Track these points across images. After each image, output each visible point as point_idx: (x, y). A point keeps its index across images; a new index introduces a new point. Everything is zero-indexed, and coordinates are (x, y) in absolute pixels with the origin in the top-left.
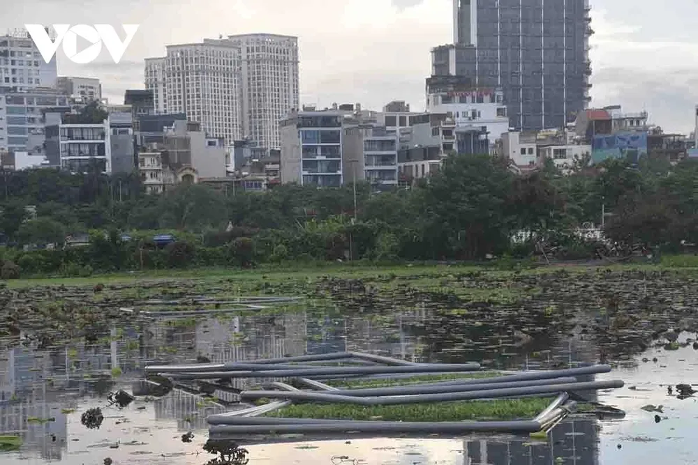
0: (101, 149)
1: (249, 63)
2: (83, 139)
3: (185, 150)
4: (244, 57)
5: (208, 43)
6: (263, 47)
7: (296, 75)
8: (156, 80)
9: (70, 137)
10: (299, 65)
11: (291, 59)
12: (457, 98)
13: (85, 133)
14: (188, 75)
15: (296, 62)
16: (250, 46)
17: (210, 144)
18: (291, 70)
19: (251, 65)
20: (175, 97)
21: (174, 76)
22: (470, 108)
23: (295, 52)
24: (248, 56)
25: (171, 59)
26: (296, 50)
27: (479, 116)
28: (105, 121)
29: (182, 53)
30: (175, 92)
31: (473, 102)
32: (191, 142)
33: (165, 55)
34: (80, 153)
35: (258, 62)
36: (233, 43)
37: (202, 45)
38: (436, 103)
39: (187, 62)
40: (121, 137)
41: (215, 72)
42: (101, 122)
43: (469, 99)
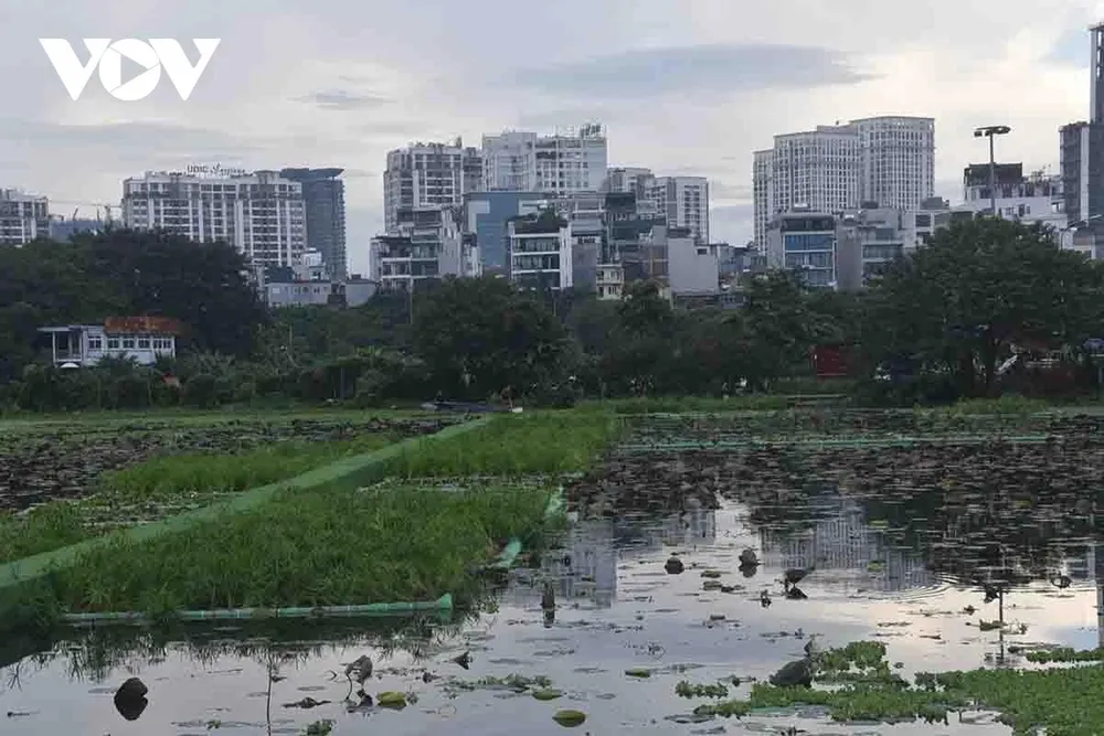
0: (555, 261)
1: (872, 151)
2: (535, 250)
3: (661, 260)
4: (867, 144)
5: (821, 130)
6: (890, 133)
7: (931, 164)
8: (765, 176)
9: (523, 248)
10: (935, 151)
11: (924, 144)
12: (1000, 192)
13: (538, 244)
14: (797, 168)
15: (931, 148)
16: (874, 132)
17: (700, 252)
18: (924, 157)
19: (875, 153)
20: (782, 195)
21: (781, 170)
22: (1018, 203)
23: (931, 136)
24: (872, 145)
25: (778, 152)
26: (932, 134)
27: (1029, 212)
28: (562, 229)
29: (791, 144)
30: (782, 188)
31: (1021, 195)
32: (670, 251)
33: (772, 147)
34: (533, 267)
35: (884, 151)
36: (853, 129)
37: (815, 133)
38: (974, 198)
39: (796, 154)
40: (586, 247)
41: (831, 164)
42: (557, 230)
43: (1015, 192)
